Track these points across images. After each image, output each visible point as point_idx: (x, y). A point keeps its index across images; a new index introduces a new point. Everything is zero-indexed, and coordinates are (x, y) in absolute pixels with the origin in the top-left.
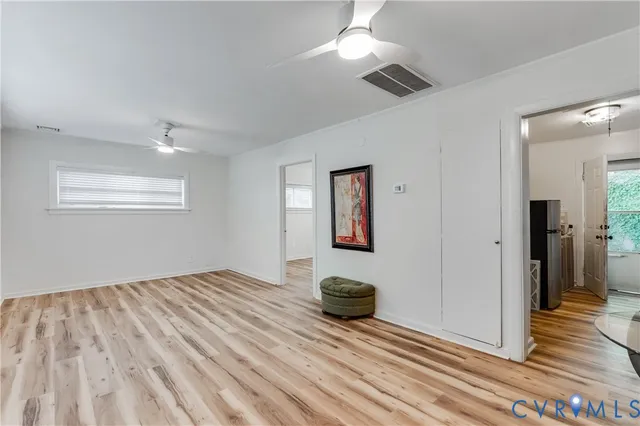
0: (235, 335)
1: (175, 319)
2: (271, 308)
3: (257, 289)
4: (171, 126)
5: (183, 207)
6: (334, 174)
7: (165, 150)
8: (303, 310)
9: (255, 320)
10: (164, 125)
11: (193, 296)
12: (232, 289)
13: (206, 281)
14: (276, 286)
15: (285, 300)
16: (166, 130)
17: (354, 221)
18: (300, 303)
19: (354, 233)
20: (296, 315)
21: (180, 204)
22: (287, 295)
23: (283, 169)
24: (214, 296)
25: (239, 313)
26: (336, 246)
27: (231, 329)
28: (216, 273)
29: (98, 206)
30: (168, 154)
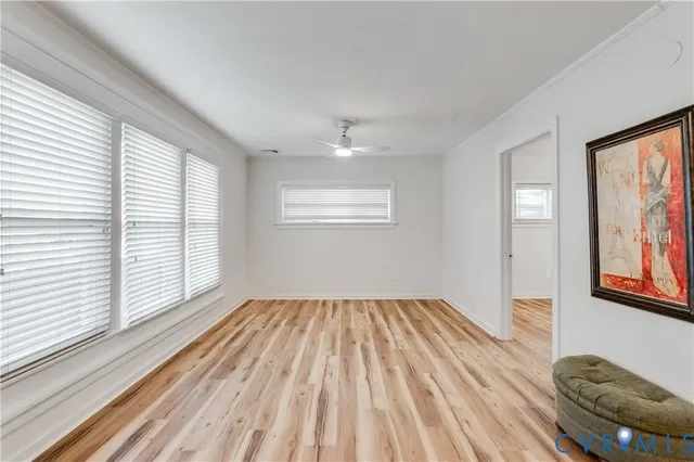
0: (379, 415)
1: (336, 360)
2: (464, 381)
3: (460, 339)
4: (348, 123)
5: (389, 221)
6: (594, 146)
7: (343, 153)
8: (519, 403)
9: (424, 395)
10: (341, 124)
11: (377, 330)
12: (428, 329)
13: (406, 312)
14: (494, 340)
15: (497, 372)
16: (343, 130)
17: (646, 245)
18: (519, 385)
19: (647, 273)
20: (499, 412)
21: (386, 218)
22: (505, 363)
23: (507, 159)
24: (400, 336)
25: (411, 373)
26: (598, 292)
27: (382, 403)
28: (424, 303)
29: (311, 221)
30: (348, 158)
